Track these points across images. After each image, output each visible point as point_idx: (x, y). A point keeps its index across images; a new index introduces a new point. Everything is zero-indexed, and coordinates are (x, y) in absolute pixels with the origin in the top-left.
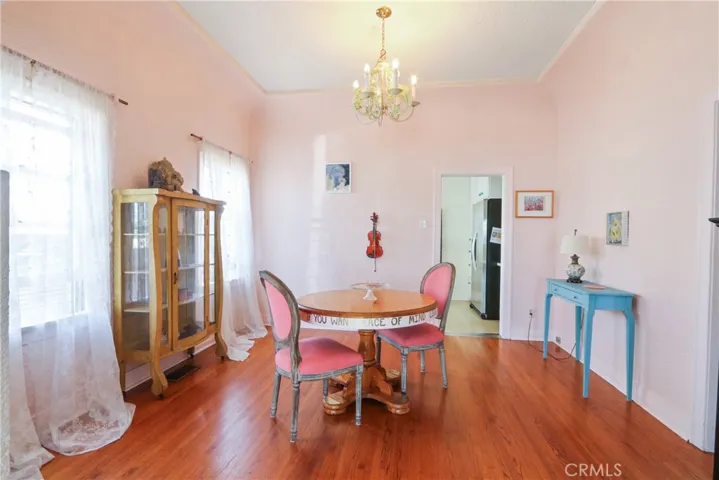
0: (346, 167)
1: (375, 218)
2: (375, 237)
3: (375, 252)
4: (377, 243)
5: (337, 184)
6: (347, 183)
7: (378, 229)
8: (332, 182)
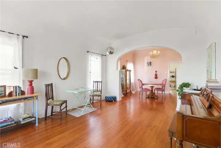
0: (151, 62)
1: (156, 72)
2: (156, 75)
3: (156, 78)
4: (157, 76)
5: (149, 65)
6: (151, 65)
7: (157, 73)
8: (148, 65)
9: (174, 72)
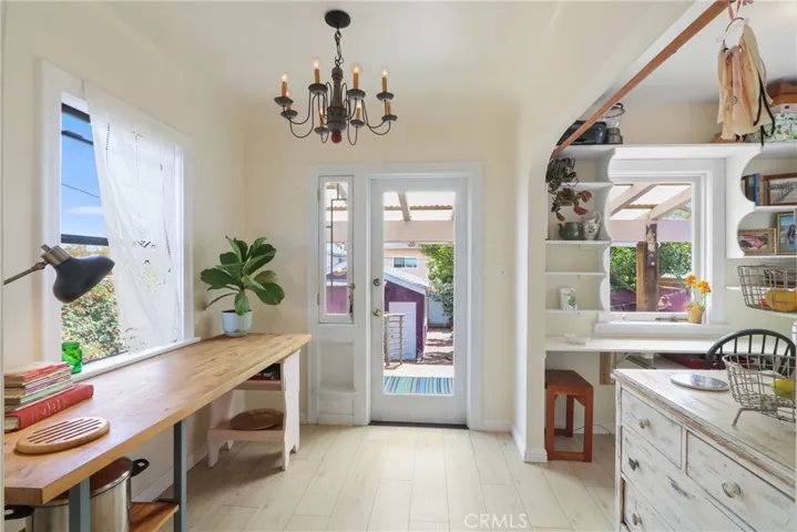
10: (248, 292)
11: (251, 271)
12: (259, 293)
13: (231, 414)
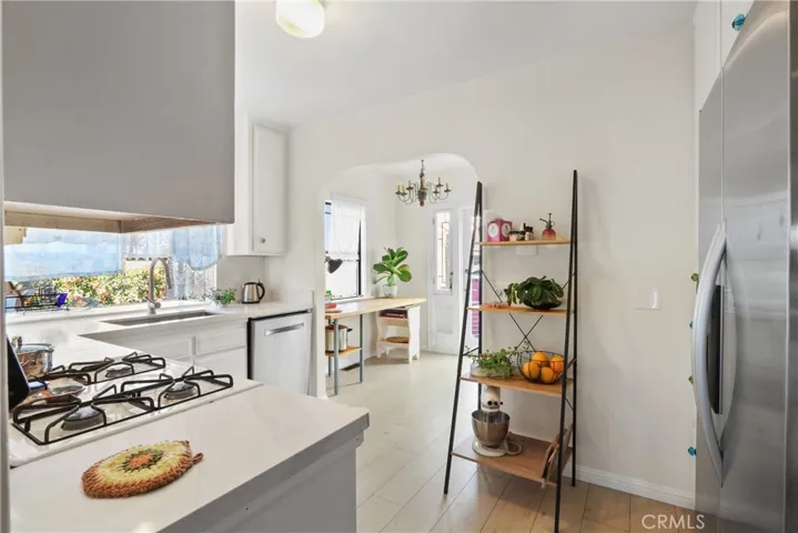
9: (549, 230)
10: (395, 275)
11: (395, 265)
12: (399, 275)
13: (388, 336)
